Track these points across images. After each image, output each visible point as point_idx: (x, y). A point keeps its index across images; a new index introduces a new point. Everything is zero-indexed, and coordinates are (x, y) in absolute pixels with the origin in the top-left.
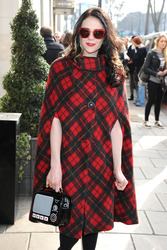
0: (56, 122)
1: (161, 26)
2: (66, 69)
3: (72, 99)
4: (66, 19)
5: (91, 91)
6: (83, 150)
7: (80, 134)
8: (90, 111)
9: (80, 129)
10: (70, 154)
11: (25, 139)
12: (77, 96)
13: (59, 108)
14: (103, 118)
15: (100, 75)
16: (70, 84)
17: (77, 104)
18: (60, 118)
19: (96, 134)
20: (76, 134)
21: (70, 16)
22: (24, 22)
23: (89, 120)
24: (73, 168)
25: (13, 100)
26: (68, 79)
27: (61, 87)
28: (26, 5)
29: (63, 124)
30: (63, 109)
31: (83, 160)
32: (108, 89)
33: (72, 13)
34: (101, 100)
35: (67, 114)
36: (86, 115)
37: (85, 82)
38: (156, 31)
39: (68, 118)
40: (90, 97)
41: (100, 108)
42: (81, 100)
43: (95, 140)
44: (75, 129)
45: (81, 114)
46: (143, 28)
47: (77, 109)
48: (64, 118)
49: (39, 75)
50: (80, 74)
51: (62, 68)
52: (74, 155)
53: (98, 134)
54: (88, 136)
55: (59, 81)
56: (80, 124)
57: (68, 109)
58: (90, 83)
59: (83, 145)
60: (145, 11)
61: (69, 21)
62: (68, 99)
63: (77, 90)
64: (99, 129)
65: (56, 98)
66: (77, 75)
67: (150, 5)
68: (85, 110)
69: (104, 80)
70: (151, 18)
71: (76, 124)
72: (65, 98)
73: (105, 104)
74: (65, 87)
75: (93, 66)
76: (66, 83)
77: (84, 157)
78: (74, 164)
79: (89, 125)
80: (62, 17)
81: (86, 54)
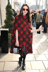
2: (19, 18)
3: (21, 26)
4: (17, 7)
5: (25, 24)
7: (23, 34)
9: (23, 33)
10: (20, 38)
11: (10, 35)
12: (22, 25)
13: (18, 28)
16: (20, 22)
17: (22, 27)
18: (18, 30)
19: (27, 33)
20: (22, 33)
22: (9, 7)
23: (25, 30)
24: (21, 41)
25: (7, 26)
27: (18, 22)
30: (19, 28)
31: (23, 39)
33: (19, 5)
35: (20, 29)
36: (24, 29)
37: (24, 22)
38: (38, 9)
40: (25, 25)
44: (22, 32)
45: (23, 29)
46: (35, 9)
47: (22, 28)
48: (19, 30)
49: (12, 20)
54: (25, 34)
57: (20, 28)
59: (24, 36)
62: (20, 25)
64: (27, 32)
65: (17, 25)
69: (27, 21)
70: (37, 6)
71: (22, 31)
72: (19, 25)
74: (19, 23)
77: (24, 39)
78: (21, 40)
79: (25, 32)
81: (24, 15)
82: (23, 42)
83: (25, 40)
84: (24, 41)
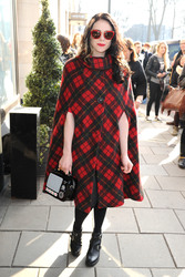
0: (70, 116)
2: (77, 69)
3: (84, 96)
4: (80, 29)
5: (100, 88)
6: (93, 140)
7: (92, 126)
8: (100, 106)
9: (91, 122)
10: (82, 144)
12: (88, 92)
14: (111, 111)
15: (108, 73)
16: (81, 82)
17: (88, 99)
18: (73, 112)
19: (105, 125)
20: (87, 125)
23: (99, 113)
24: (85, 155)
25: (34, 97)
26: (79, 77)
27: (74, 85)
30: (76, 105)
32: (115, 85)
34: (109, 95)
35: (79, 109)
36: (96, 109)
37: (95, 80)
39: (80, 112)
40: (100, 93)
41: (109, 103)
42: (92, 96)
43: (105, 131)
44: (87, 122)
45: (92, 109)
47: (88, 104)
48: (77, 112)
50: (90, 73)
51: (74, 68)
52: (86, 144)
53: (108, 125)
54: (98, 128)
55: (72, 80)
56: (91, 117)
57: (80, 104)
58: (99, 81)
59: (94, 135)
60: (147, 24)
62: (80, 95)
63: (88, 88)
64: (108, 121)
65: (70, 95)
66: (87, 74)
67: (151, 19)
68: (95, 105)
69: (110, 77)
72: (77, 95)
73: (113, 99)
74: (77, 85)
75: (102, 65)
76: (78, 82)
77: (94, 145)
78: (85, 151)
79: (99, 118)
81: (96, 55)
82: (92, 157)
84: (94, 155)
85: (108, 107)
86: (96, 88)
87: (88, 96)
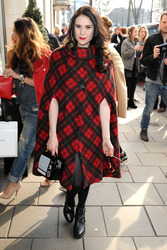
1: (140, 19)
2: (63, 58)
3: (67, 83)
4: (63, 14)
6: (75, 124)
10: (64, 126)
12: (71, 80)
14: (93, 98)
15: (91, 62)
16: (65, 71)
17: (71, 87)
18: (57, 99)
21: (67, 12)
23: (81, 100)
26: (64, 66)
28: (32, 4)
29: (60, 103)
30: (60, 91)
32: (97, 74)
33: (69, 9)
34: (91, 83)
35: (63, 95)
36: (78, 96)
37: (78, 69)
38: (136, 23)
39: (64, 98)
40: (82, 81)
41: (90, 90)
42: (75, 84)
44: (70, 107)
45: (75, 95)
46: (125, 21)
47: (71, 91)
50: (74, 62)
51: (59, 57)
52: (69, 127)
53: (89, 111)
54: (80, 113)
55: (57, 68)
56: (74, 103)
58: (82, 69)
59: (76, 119)
61: (66, 15)
62: (64, 83)
63: (71, 76)
64: (89, 106)
65: (55, 82)
66: (71, 63)
67: (131, 3)
68: (78, 91)
69: (93, 66)
70: (131, 13)
71: (70, 103)
72: (61, 82)
74: (62, 73)
75: (85, 55)
76: (62, 70)
77: (77, 129)
78: (68, 134)
79: (81, 104)
80: (60, 12)
82: (74, 139)
83: (82, 135)
85: (89, 94)
86: (78, 76)
87: (71, 83)
